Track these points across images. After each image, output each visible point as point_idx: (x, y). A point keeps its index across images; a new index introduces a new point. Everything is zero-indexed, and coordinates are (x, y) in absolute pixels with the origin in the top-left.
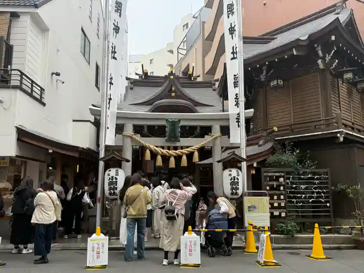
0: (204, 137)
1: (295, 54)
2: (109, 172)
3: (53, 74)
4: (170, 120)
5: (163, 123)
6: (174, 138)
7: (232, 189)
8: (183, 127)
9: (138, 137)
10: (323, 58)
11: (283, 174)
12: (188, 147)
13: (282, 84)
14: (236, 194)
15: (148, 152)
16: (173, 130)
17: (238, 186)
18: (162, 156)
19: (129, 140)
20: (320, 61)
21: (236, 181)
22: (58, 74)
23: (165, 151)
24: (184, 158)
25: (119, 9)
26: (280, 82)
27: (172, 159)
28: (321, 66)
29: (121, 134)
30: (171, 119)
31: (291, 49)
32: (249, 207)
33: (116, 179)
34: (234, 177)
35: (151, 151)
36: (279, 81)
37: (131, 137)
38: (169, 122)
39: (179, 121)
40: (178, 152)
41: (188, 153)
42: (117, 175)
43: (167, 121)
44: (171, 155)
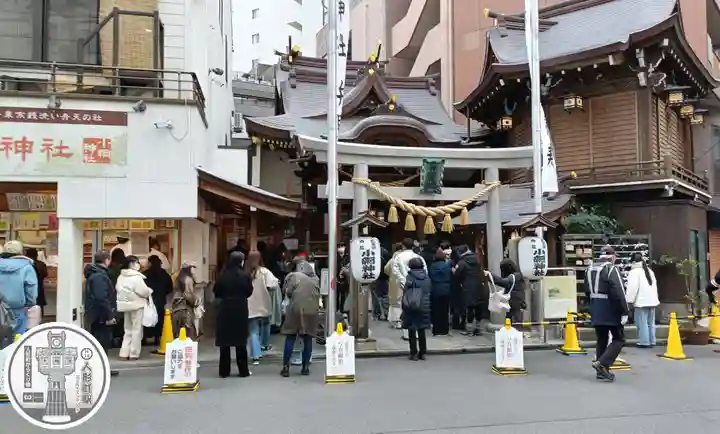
0: (473, 186)
1: (611, 63)
2: (361, 244)
3: (210, 71)
4: (429, 160)
5: (419, 163)
6: (432, 187)
7: (536, 267)
8: (448, 171)
9: (376, 185)
10: (645, 70)
12: (451, 202)
13: (581, 104)
14: (542, 273)
15: (393, 209)
16: (432, 176)
17: (544, 262)
18: (414, 215)
19: (364, 190)
20: (641, 75)
21: (542, 255)
22: (220, 72)
23: (419, 209)
24: (448, 218)
26: (579, 101)
27: (430, 220)
28: (643, 82)
29: (349, 179)
30: (430, 158)
32: (550, 291)
33: (373, 253)
34: (539, 250)
35: (399, 209)
36: (578, 99)
37: (366, 186)
38: (428, 163)
39: (443, 161)
40: (439, 209)
41: (453, 210)
42: (374, 248)
43: (424, 161)
44: (429, 214)
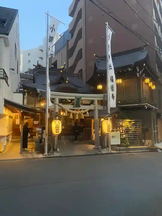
2: (55, 122)
3: (10, 69)
7: (108, 129)
9: (61, 104)
10: (139, 72)
19: (57, 106)
20: (138, 74)
22: (13, 70)
23: (74, 112)
24: (83, 115)
28: (138, 76)
31: (128, 68)
32: (112, 136)
33: (59, 125)
36: (120, 81)
40: (80, 112)
41: (84, 112)
42: (59, 123)
43: (76, 97)
44: (77, 113)
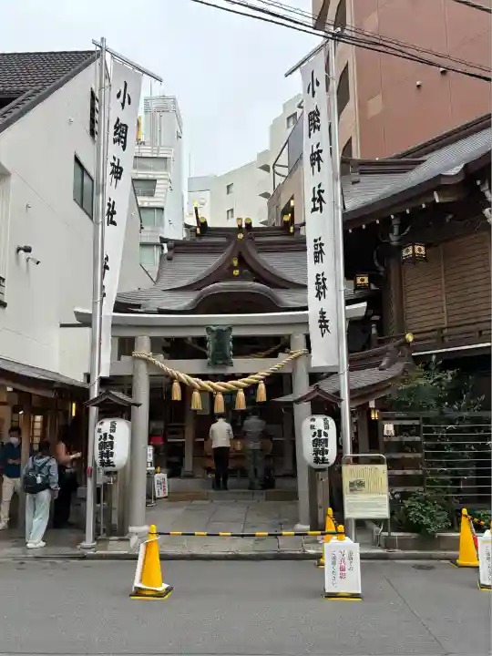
0: (276, 357)
1: (437, 201)
2: (100, 427)
3: (19, 250)
4: (214, 328)
5: (202, 333)
6: (221, 358)
7: (316, 452)
8: (237, 340)
9: (160, 361)
11: (417, 422)
12: (246, 375)
13: (423, 252)
14: (324, 461)
15: (176, 385)
16: (220, 347)
17: (327, 446)
21: (323, 437)
22: (28, 250)
24: (241, 394)
25: (122, 137)
26: (420, 250)
27: (220, 398)
29: (130, 354)
30: (214, 326)
31: (430, 193)
32: (351, 484)
33: (111, 437)
34: (320, 431)
36: (417, 247)
37: (146, 361)
38: (213, 331)
39: (230, 329)
40: (230, 384)
41: (246, 385)
43: (208, 329)
44: (217, 390)
